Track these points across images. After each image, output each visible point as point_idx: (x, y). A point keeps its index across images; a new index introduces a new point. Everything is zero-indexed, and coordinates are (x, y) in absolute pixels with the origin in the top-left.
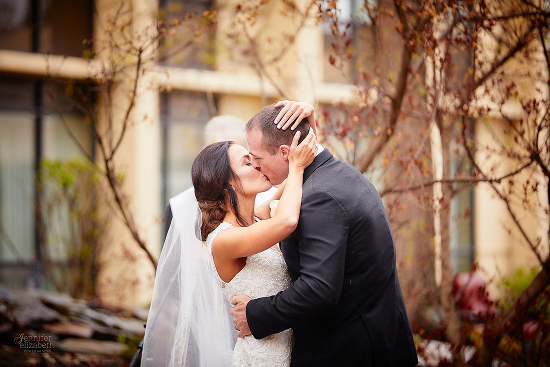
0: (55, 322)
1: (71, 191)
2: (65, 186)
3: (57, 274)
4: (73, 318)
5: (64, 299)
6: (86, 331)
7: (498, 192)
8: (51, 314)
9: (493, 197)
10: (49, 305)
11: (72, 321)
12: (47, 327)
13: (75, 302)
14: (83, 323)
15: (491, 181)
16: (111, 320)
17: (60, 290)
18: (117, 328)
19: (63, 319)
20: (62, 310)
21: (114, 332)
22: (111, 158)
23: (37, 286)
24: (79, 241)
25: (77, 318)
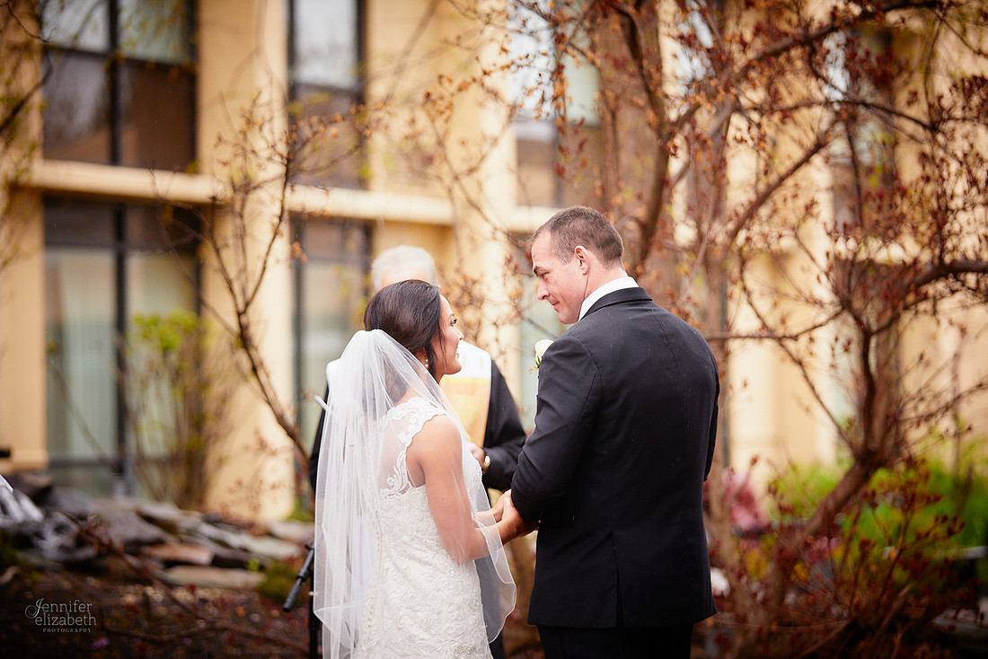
0: (158, 543)
1: (173, 358)
2: (166, 351)
3: (155, 475)
4: (184, 537)
5: (166, 511)
6: (203, 556)
7: (790, 355)
8: (152, 532)
9: (783, 360)
10: (149, 519)
11: (182, 542)
12: (147, 550)
13: (186, 515)
14: (197, 544)
15: (780, 340)
16: (237, 540)
17: (158, 497)
18: (245, 550)
19: (169, 538)
20: (168, 527)
21: (242, 556)
22: (245, 312)
23: (129, 492)
24: (186, 429)
25: (189, 538)
